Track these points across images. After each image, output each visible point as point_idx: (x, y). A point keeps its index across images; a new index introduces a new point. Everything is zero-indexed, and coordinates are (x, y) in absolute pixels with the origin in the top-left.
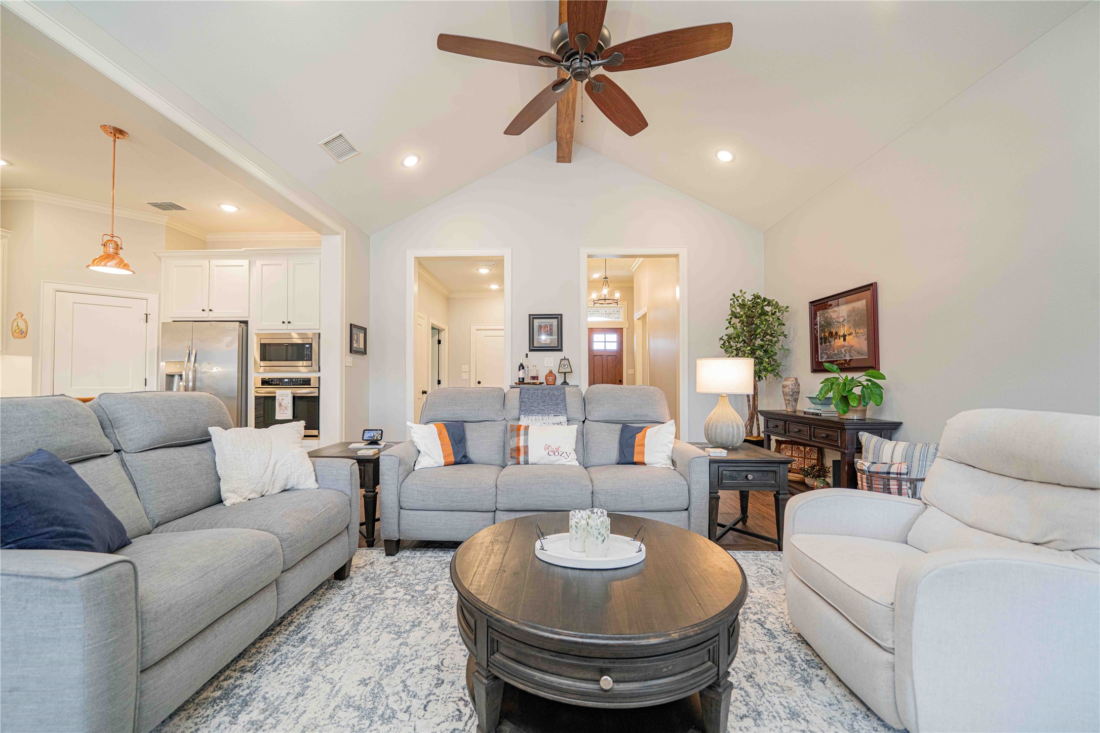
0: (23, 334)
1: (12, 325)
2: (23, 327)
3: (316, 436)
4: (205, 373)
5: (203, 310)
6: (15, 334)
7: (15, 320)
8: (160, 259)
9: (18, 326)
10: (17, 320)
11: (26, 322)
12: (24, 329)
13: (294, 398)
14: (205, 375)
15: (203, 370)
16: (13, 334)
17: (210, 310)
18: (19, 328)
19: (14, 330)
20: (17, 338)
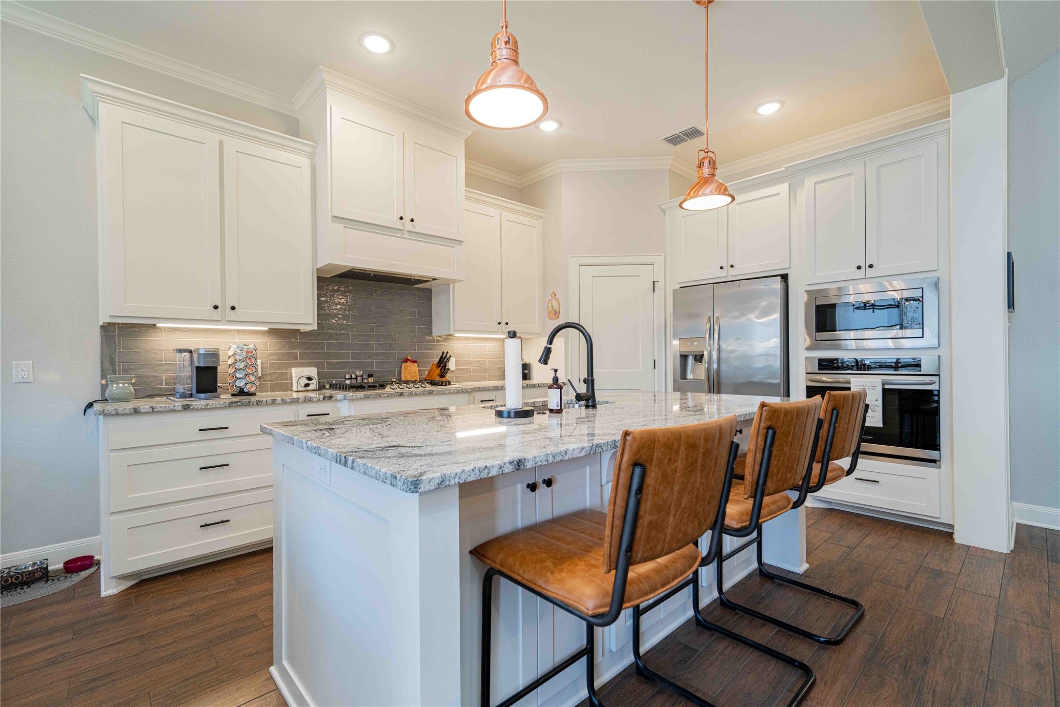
0: (557, 314)
1: (548, 306)
2: (556, 307)
3: (934, 461)
4: (732, 351)
5: (722, 268)
6: (551, 315)
7: (550, 300)
8: (664, 212)
9: (552, 306)
10: (552, 301)
11: (558, 302)
12: (557, 310)
13: (885, 391)
14: (732, 355)
15: (730, 348)
16: (549, 316)
17: (732, 266)
18: (553, 309)
19: (549, 311)
20: (552, 319)
